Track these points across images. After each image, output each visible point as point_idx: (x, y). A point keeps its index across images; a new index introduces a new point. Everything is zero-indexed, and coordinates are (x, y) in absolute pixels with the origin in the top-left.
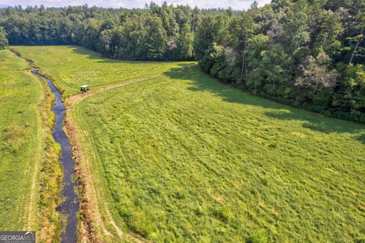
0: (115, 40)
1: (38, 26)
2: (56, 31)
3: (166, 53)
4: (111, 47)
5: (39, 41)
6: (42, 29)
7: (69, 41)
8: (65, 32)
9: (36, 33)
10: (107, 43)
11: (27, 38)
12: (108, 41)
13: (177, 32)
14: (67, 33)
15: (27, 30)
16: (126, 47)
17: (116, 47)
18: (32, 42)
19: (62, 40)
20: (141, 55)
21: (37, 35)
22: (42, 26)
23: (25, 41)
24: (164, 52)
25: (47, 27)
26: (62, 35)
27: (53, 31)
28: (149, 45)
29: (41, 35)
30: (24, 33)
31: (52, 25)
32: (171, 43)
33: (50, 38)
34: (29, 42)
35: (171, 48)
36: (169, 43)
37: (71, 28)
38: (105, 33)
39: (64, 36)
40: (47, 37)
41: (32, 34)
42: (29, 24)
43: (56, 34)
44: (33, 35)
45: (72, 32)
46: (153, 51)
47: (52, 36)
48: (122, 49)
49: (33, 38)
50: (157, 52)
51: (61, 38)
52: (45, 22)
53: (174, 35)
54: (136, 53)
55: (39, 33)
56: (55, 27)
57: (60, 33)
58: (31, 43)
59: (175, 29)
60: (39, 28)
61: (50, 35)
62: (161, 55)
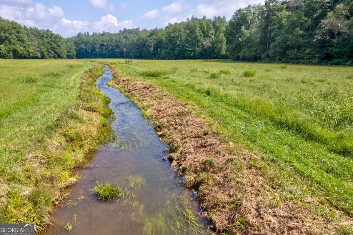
0: (159, 44)
1: (99, 43)
2: (112, 47)
3: (202, 52)
4: (154, 50)
5: (98, 54)
6: (102, 45)
7: (121, 55)
8: (119, 48)
9: (97, 48)
10: (151, 46)
11: (89, 53)
12: (152, 45)
13: (212, 34)
14: (121, 48)
15: (90, 47)
16: (167, 48)
17: (159, 49)
18: (93, 56)
19: (116, 54)
20: (179, 55)
21: (97, 50)
22: (102, 43)
23: (87, 55)
24: (200, 50)
25: (105, 44)
26: (116, 50)
27: (110, 47)
28: (187, 45)
29: (100, 50)
30: (88, 49)
31: (110, 42)
32: (207, 43)
33: (106, 52)
34: (91, 56)
35: (206, 47)
36: (204, 43)
37: (124, 44)
38: (151, 38)
39: (118, 50)
40: (104, 52)
41: (93, 49)
42: (93, 42)
43: (112, 49)
44: (95, 50)
45: (124, 47)
46: (190, 49)
47: (108, 51)
48: (163, 50)
49: (94, 53)
50: (194, 51)
51: (115, 52)
52: (104, 40)
53: (210, 37)
54: (175, 53)
55: (99, 48)
56: (112, 43)
57: (115, 48)
58: (91, 57)
59: (211, 32)
60: (99, 45)
61: (107, 50)
62: (197, 53)
